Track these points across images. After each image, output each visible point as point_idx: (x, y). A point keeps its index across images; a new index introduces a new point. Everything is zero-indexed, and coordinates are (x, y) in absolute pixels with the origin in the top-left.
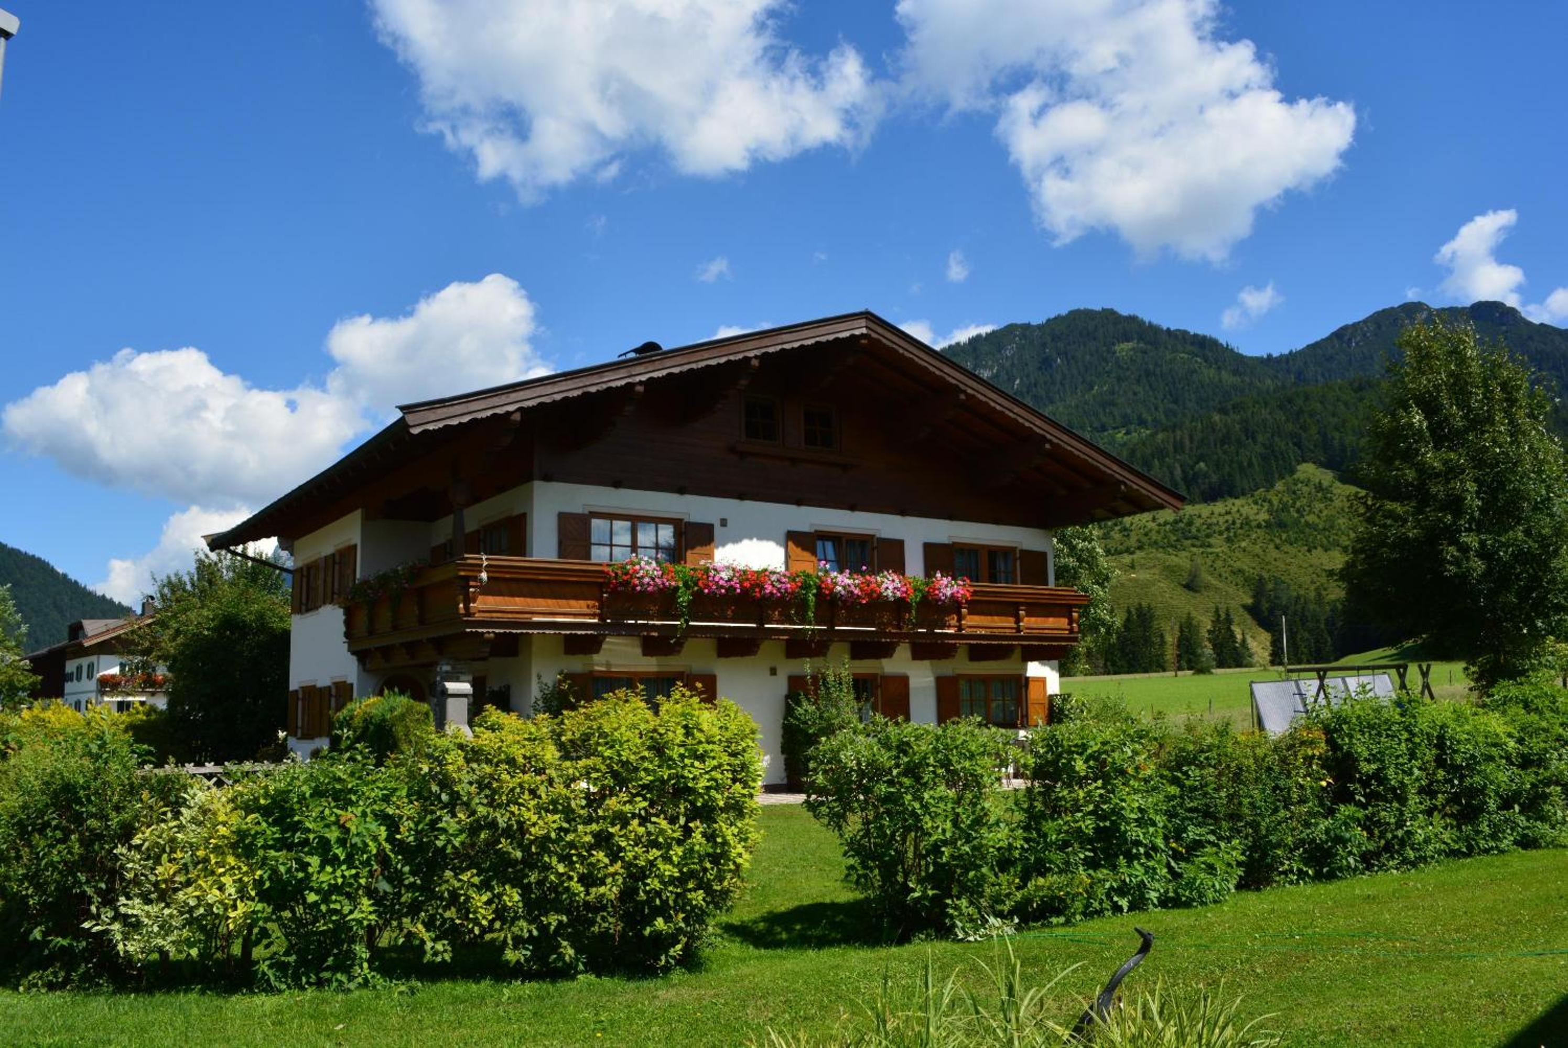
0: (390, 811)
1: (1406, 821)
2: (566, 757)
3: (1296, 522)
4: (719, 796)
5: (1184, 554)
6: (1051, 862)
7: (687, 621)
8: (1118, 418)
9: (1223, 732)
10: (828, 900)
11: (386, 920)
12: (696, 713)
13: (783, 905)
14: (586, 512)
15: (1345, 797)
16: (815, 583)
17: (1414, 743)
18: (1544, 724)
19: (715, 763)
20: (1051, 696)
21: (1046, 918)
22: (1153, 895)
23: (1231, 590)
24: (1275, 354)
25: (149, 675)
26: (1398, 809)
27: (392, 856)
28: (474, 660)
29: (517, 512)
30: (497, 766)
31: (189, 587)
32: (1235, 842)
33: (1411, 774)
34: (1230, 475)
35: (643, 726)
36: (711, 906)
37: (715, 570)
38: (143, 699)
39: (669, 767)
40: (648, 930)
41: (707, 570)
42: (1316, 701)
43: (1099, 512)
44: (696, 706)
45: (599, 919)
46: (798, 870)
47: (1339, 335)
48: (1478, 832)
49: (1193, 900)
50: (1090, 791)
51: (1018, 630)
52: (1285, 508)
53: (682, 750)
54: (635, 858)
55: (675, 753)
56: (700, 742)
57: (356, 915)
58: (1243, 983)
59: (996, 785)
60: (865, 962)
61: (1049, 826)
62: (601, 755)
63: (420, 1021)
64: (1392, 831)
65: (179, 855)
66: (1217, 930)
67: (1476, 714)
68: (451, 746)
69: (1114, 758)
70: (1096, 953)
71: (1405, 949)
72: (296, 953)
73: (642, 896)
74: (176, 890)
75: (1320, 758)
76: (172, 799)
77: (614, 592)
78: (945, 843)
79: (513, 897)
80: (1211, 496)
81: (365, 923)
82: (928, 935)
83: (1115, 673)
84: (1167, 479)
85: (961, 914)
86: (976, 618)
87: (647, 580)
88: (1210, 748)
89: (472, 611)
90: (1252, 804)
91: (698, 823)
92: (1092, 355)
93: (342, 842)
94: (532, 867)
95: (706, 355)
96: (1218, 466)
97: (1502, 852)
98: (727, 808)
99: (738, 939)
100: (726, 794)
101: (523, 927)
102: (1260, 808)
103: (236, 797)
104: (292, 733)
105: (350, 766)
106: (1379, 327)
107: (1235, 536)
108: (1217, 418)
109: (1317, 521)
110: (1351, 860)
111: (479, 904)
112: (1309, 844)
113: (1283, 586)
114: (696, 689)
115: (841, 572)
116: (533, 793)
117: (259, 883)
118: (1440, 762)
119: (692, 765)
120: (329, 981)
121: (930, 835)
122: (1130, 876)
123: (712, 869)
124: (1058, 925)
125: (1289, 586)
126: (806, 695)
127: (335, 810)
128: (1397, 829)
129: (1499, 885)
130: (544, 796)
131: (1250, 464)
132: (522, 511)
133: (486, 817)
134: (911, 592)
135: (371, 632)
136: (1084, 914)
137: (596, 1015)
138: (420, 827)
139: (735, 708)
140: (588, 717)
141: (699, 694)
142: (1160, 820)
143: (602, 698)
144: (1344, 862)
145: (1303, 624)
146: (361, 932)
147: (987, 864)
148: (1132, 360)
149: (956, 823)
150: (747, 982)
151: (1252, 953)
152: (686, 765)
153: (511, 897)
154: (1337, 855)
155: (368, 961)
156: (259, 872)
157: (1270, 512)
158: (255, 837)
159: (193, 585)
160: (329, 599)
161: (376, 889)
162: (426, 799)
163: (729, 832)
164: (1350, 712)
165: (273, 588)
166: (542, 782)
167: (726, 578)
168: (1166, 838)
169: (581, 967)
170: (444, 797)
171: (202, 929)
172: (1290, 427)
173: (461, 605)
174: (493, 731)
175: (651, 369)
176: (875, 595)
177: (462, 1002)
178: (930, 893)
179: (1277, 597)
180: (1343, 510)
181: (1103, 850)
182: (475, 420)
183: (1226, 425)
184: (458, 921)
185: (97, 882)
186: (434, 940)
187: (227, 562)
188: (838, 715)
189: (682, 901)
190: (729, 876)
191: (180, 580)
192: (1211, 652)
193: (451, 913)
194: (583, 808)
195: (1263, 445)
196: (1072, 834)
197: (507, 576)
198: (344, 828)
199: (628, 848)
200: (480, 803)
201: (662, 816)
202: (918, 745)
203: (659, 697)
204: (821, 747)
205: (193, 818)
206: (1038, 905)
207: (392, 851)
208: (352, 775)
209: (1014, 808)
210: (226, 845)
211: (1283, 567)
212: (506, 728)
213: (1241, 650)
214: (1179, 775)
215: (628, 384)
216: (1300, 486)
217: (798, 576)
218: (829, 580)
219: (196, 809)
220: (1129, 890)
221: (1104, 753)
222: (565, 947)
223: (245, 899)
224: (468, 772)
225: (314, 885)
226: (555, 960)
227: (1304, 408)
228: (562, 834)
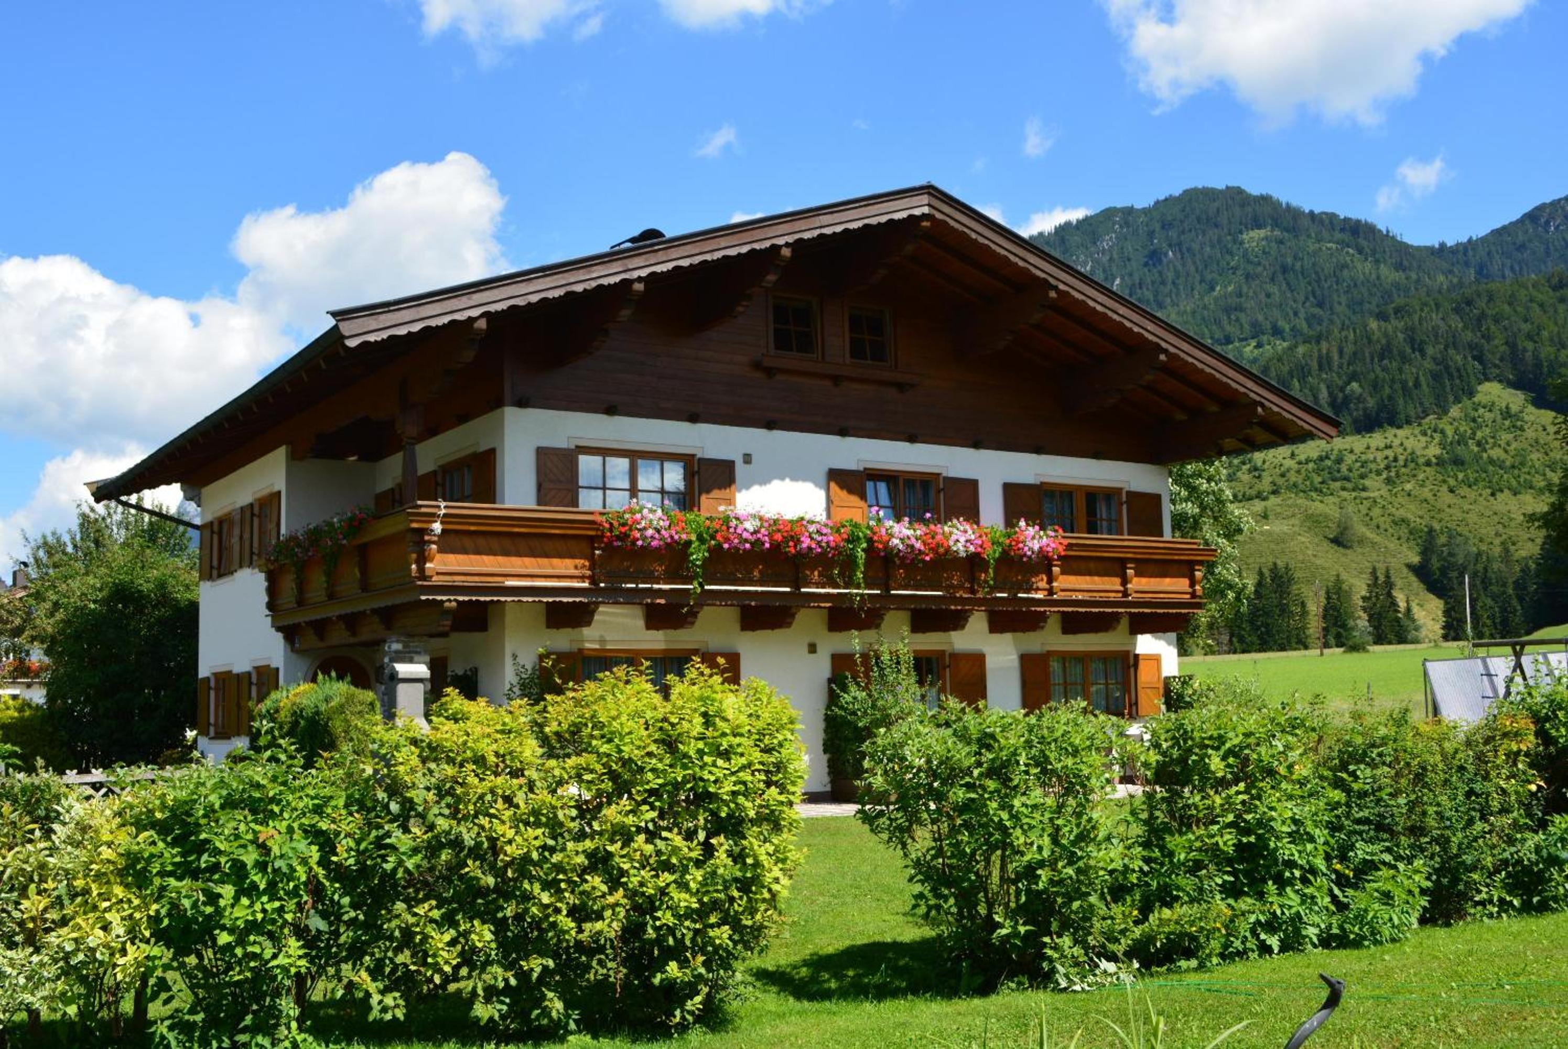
0: (324, 826)
2: (550, 755)
3: (1477, 458)
4: (748, 804)
5: (1331, 499)
6: (1178, 888)
7: (701, 585)
8: (1247, 327)
9: (1400, 720)
10: (888, 939)
11: (320, 966)
12: (718, 696)
13: (831, 944)
14: (572, 446)
15: (1561, 804)
16: (865, 535)
19: (743, 761)
20: (1167, 678)
21: (1173, 961)
22: (1312, 932)
23: (1393, 545)
24: (1450, 243)
25: (22, 661)
27: (327, 884)
28: (432, 636)
29: (483, 448)
30: (461, 765)
31: (70, 549)
32: (1418, 863)
34: (1390, 398)
35: (649, 714)
36: (739, 947)
37: (737, 519)
38: (16, 692)
39: (684, 767)
40: (657, 980)
41: (727, 520)
43: (1228, 443)
44: (718, 688)
45: (594, 963)
46: (849, 900)
47: (1533, 217)
49: (1364, 938)
50: (1229, 797)
51: (1125, 594)
52: (1461, 440)
53: (701, 745)
54: (642, 884)
55: (691, 748)
56: (724, 735)
57: (281, 960)
59: (1108, 789)
60: (939, 1017)
61: (1174, 842)
62: (595, 751)
65: (50, 885)
66: (1399, 977)
68: (402, 741)
69: (1259, 754)
70: (1243, 1006)
72: (204, 1010)
73: (651, 933)
74: (47, 931)
75: (1527, 754)
76: (41, 812)
77: (609, 549)
78: (1041, 864)
79: (483, 935)
80: (1367, 425)
81: (293, 970)
82: (1020, 984)
83: (1244, 652)
85: (1063, 956)
86: (1072, 578)
87: (650, 532)
88: (1384, 741)
89: (428, 573)
90: (1441, 816)
91: (722, 838)
92: (1212, 247)
93: (262, 866)
94: (507, 896)
95: (723, 242)
96: (1376, 386)
98: (759, 820)
99: (774, 989)
100: (758, 801)
101: (498, 975)
102: (1449, 819)
103: (125, 810)
104: (203, 732)
105: (272, 768)
107: (1398, 475)
108: (1373, 324)
109: (1503, 456)
111: (440, 945)
112: (1514, 866)
113: (1459, 539)
114: (717, 665)
115: (898, 520)
116: (508, 800)
117: (155, 920)
119: (714, 765)
120: (245, 1045)
121: (1022, 854)
122: (1281, 906)
123: (741, 898)
124: (1188, 970)
125: (1467, 539)
126: (854, 678)
127: (252, 825)
130: (522, 805)
131: (1417, 385)
132: (491, 446)
133: (448, 833)
134: (988, 545)
135: (301, 602)
136: (1222, 956)
138: (363, 846)
139: (767, 691)
140: (578, 703)
141: (722, 672)
142: (1321, 834)
143: (596, 679)
144: (1561, 888)
145: (1485, 589)
146: (287, 982)
147: (1096, 891)
148: (1264, 252)
149: (1055, 840)
151: (1449, 1007)
152: (706, 764)
153: (481, 935)
154: (1551, 880)
155: (298, 1019)
156: (155, 907)
157: (1442, 445)
158: (149, 861)
159: (75, 546)
160: (247, 561)
161: (307, 926)
162: (369, 811)
163: (762, 850)
165: (177, 549)
166: (521, 787)
167: (752, 530)
168: (1328, 858)
169: (572, 1026)
170: (394, 807)
171: (83, 980)
172: (1468, 336)
173: (414, 566)
174: (456, 721)
175: (652, 261)
176: (941, 550)
178: (1022, 929)
179: (1451, 554)
180: (1537, 441)
181: (1246, 873)
182: (428, 328)
183: (1386, 335)
184: (413, 968)
186: (383, 992)
187: (118, 517)
188: (897, 702)
189: (701, 939)
190: (763, 907)
191: (58, 540)
192: (1367, 624)
193: (404, 957)
194: (573, 819)
195: (1434, 359)
196: (1206, 851)
197: (473, 528)
198: (264, 848)
199: (632, 872)
200: (440, 814)
201: (676, 830)
202: (1007, 738)
203: (669, 677)
204: (879, 741)
205: (69, 837)
206: (1162, 944)
207: (327, 877)
208: (274, 779)
209: (1130, 819)
210: (112, 872)
211: (1459, 515)
212: (472, 718)
213: (1405, 622)
214: (1345, 775)
215: (624, 281)
216: (1481, 411)
217: (844, 526)
218: (883, 531)
219: (72, 825)
220: (1280, 925)
221: (1248, 746)
222: (551, 1000)
223: (137, 941)
224: (424, 775)
225: (227, 922)
226: (538, 1016)
227: (1490, 312)
228: (547, 854)
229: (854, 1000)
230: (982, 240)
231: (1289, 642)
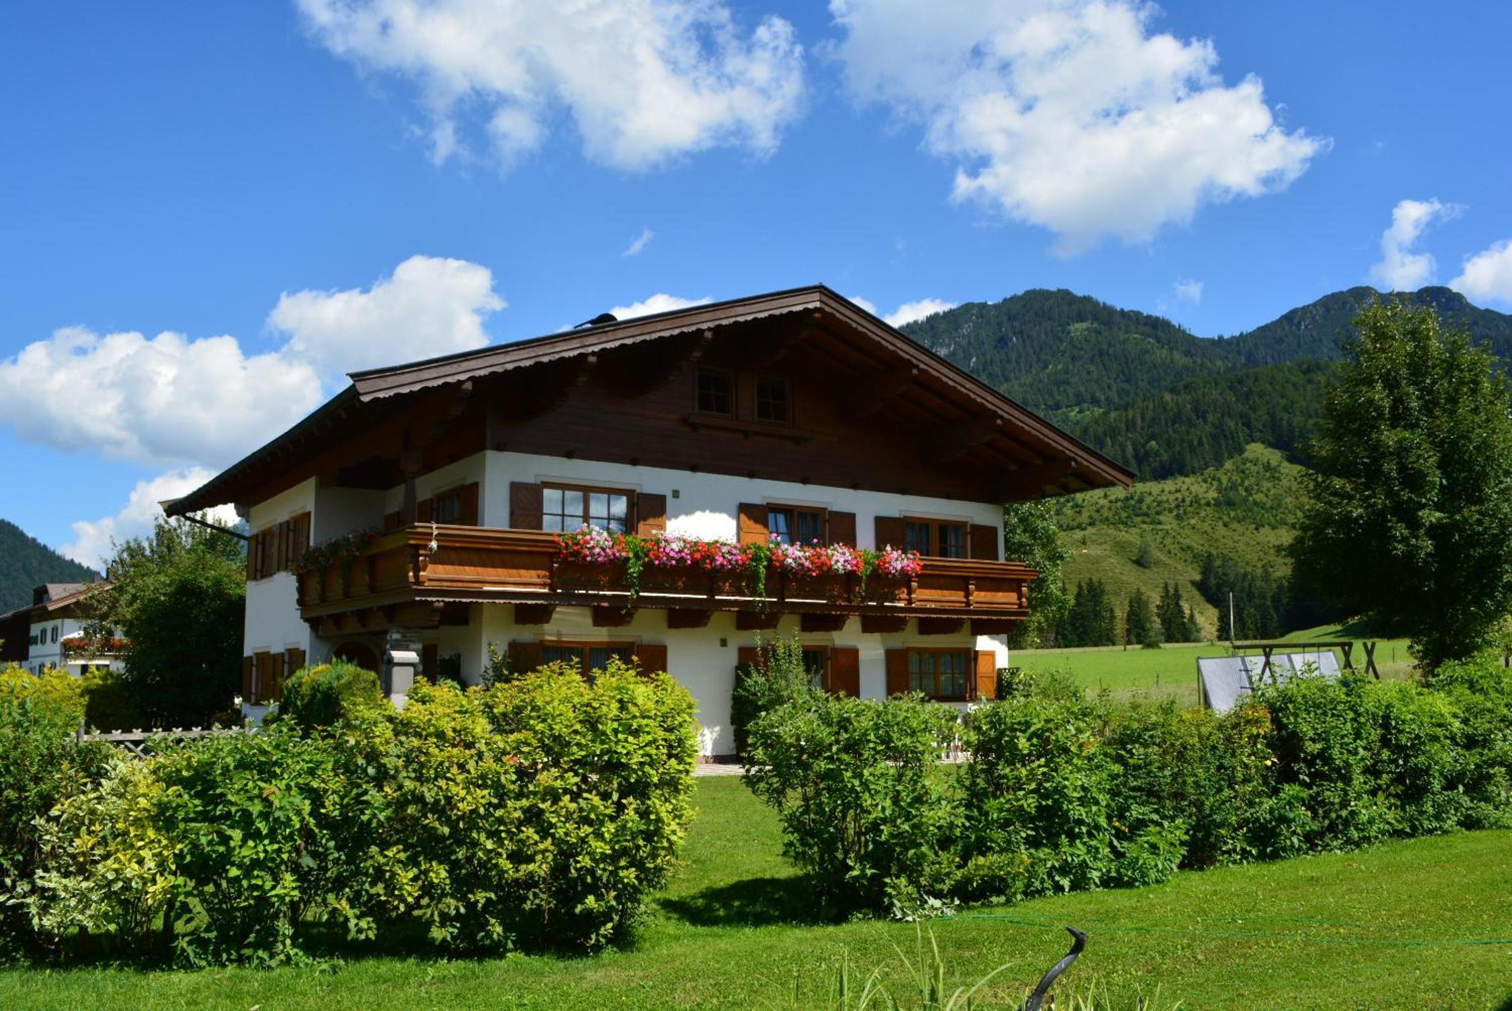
0: (315, 784)
1: (1350, 801)
2: (497, 730)
3: (1245, 501)
4: (653, 772)
5: (1134, 530)
6: (992, 841)
7: (637, 592)
8: (1072, 397)
9: (1168, 710)
10: (768, 876)
11: (310, 896)
12: (631, 687)
13: (722, 880)
14: (539, 482)
15: (1290, 776)
16: (766, 556)
17: (1359, 723)
18: (1489, 705)
19: (649, 738)
20: (1000, 670)
21: (986, 897)
22: (1095, 875)
23: (1180, 566)
24: (1226, 336)
25: (107, 639)
26: (1342, 790)
27: (317, 831)
28: (425, 628)
29: (469, 481)
30: (426, 739)
31: (148, 553)
32: (1179, 821)
33: (1356, 753)
34: (1180, 453)
35: (576, 700)
36: (644, 884)
37: (666, 541)
38: (101, 662)
39: (603, 742)
40: (579, 909)
41: (657, 542)
42: (1261, 679)
43: (1049, 488)
44: (632, 680)
45: (531, 897)
46: (740, 844)
47: (1290, 318)
48: (1422, 813)
49: (1136, 880)
50: (1033, 769)
51: (968, 604)
52: (1234, 487)
53: (615, 725)
54: (566, 834)
55: (609, 727)
56: (634, 717)
57: (279, 891)
58: (1184, 971)
60: (800, 941)
61: (991, 805)
62: (532, 729)
63: (339, 1002)
64: (1336, 811)
65: (97, 827)
66: (1158, 912)
67: (1420, 694)
68: (380, 718)
69: (1057, 736)
70: (1036, 935)
71: (1350, 935)
72: (217, 929)
73: (574, 873)
74: (94, 862)
75: (1265, 737)
76: (94, 770)
77: (564, 562)
78: (884, 821)
79: (440, 873)
80: (1161, 474)
81: (287, 899)
82: (865, 915)
83: (1066, 646)
84: (1119, 457)
85: (900, 893)
86: (927, 591)
87: (597, 550)
88: (1155, 726)
89: (421, 579)
90: (1197, 784)
91: (631, 799)
92: (1046, 334)
93: (265, 816)
94: (460, 843)
95: (660, 326)
96: (1169, 444)
97: (1445, 832)
98: (661, 784)
99: (676, 916)
100: (661, 770)
101: (451, 905)
102: (1204, 787)
103: (159, 769)
104: (246, 699)
105: (276, 738)
106: (1328, 310)
107: (1185, 513)
108: (1168, 397)
109: (1264, 499)
110: (1295, 840)
111: (405, 881)
112: (1254, 823)
113: (1231, 563)
114: (632, 662)
115: (792, 544)
116: (462, 767)
117: (179, 857)
118: (1385, 742)
119: (626, 741)
120: (249, 958)
121: (870, 813)
122: (1071, 855)
123: (645, 846)
124: (998, 905)
125: (1236, 563)
126: (756, 666)
127: (259, 783)
128: (1341, 809)
129: (1443, 868)
130: (472, 771)
131: (1201, 444)
132: (474, 480)
133: (413, 792)
134: (861, 565)
135: (323, 599)
136: (1025, 893)
137: (520, 997)
138: (346, 801)
139: (672, 682)
140: (521, 690)
141: (636, 667)
142: (1103, 798)
143: (536, 671)
144: (1288, 842)
145: (1250, 601)
146: (283, 908)
147: (927, 842)
148: (1086, 340)
149: (896, 801)
150: (677, 963)
151: (1194, 938)
152: (619, 740)
153: (437, 874)
154: (1281, 835)
155: (291, 938)
156: (179, 846)
157: (1219, 490)
158: (176, 810)
159: (152, 551)
160: (283, 566)
161: (300, 864)
162: (352, 773)
163: (663, 809)
164: (1295, 691)
165: (231, 555)
166: (472, 756)
167: (677, 549)
168: (1109, 818)
169: (510, 945)
170: (371, 771)
171: (121, 903)
172: (1239, 407)
173: (411, 574)
174: (424, 703)
175: (604, 339)
176: (825, 568)
177: (385, 982)
178: (869, 872)
179: (1225, 574)
180: (1290, 489)
181: (1045, 829)
182: (426, 388)
183: (1177, 404)
184: (384, 898)
185: (14, 854)
186: (358, 917)
187: (186, 529)
188: (788, 686)
189: (614, 879)
190: (662, 853)
191: (139, 546)
192: (1160, 626)
193: (377, 889)
194: (514, 782)
195: (1214, 425)
196: (1014, 812)
197: (457, 545)
198: (267, 802)
199: (559, 824)
200: (408, 777)
201: (594, 792)
202: (859, 722)
203: (594, 670)
204: (761, 722)
205: (113, 789)
206: (978, 885)
207: (316, 825)
208: (277, 747)
209: (956, 785)
210: (146, 818)
211: (1230, 543)
212: (437, 701)
213: (1189, 626)
214: (1123, 753)
215: (580, 355)
216: (1248, 465)
217: (749, 548)
218: (780, 552)
219: (116, 781)
220: (1071, 869)
221: (1047, 730)
222: (493, 925)
223: (166, 874)
224: (396, 745)
225: (237, 860)
226: (483, 937)
227: (1254, 389)
228: (491, 809)
229: (737, 926)
230: (860, 329)
231: (1101, 640)
